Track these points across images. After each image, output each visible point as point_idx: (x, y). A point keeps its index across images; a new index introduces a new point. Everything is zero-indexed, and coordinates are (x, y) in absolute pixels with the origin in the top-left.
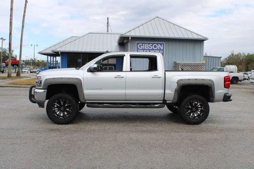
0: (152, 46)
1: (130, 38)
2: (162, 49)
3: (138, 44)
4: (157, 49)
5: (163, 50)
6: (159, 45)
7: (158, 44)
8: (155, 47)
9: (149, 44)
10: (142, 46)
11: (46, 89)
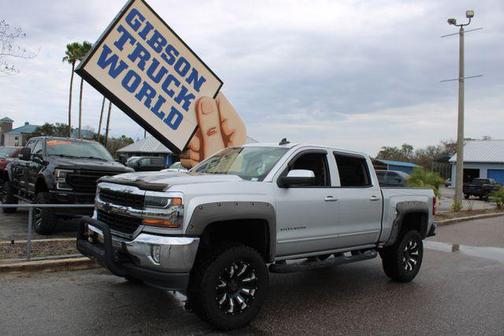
11: (198, 236)
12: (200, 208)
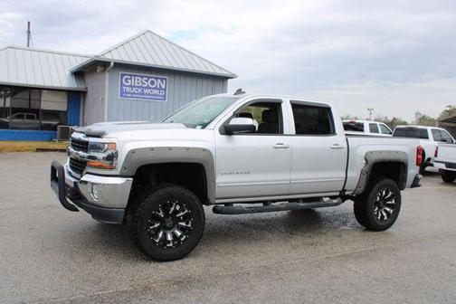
0: (147, 81)
1: (112, 64)
2: (163, 87)
3: (123, 75)
4: (156, 88)
5: (165, 90)
6: (159, 81)
7: (157, 79)
8: (152, 83)
9: (142, 77)
10: (129, 81)
11: (132, 177)
12: (133, 152)
